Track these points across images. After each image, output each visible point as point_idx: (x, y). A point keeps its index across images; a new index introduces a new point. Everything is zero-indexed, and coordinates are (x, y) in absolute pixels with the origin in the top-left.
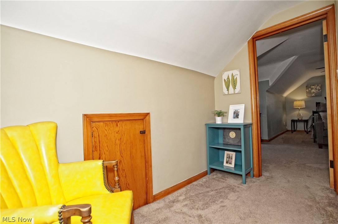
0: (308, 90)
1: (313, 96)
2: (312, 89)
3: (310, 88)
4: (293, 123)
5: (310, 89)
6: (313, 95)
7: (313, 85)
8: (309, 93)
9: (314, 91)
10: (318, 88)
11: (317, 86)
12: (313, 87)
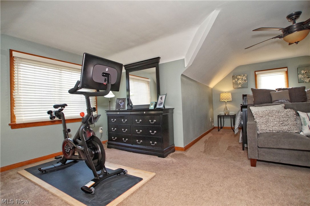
0: (234, 81)
1: (240, 88)
2: (238, 79)
3: (237, 78)
4: (219, 119)
5: (236, 80)
6: (240, 86)
7: (239, 75)
8: (235, 84)
9: (240, 82)
10: (244, 79)
11: (243, 76)
12: (239, 77)
